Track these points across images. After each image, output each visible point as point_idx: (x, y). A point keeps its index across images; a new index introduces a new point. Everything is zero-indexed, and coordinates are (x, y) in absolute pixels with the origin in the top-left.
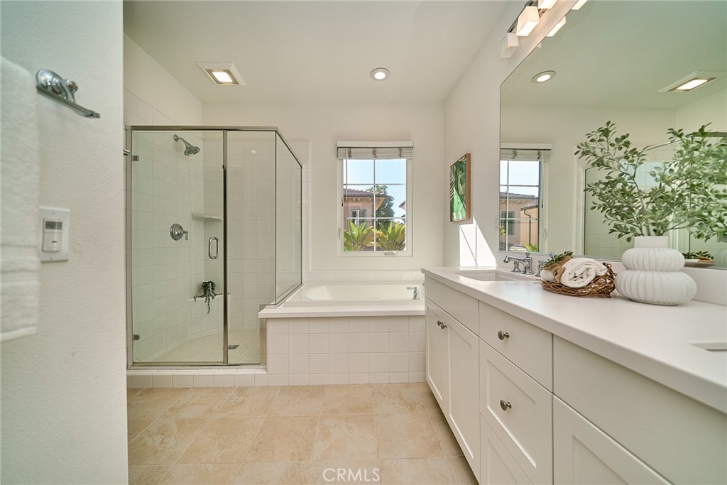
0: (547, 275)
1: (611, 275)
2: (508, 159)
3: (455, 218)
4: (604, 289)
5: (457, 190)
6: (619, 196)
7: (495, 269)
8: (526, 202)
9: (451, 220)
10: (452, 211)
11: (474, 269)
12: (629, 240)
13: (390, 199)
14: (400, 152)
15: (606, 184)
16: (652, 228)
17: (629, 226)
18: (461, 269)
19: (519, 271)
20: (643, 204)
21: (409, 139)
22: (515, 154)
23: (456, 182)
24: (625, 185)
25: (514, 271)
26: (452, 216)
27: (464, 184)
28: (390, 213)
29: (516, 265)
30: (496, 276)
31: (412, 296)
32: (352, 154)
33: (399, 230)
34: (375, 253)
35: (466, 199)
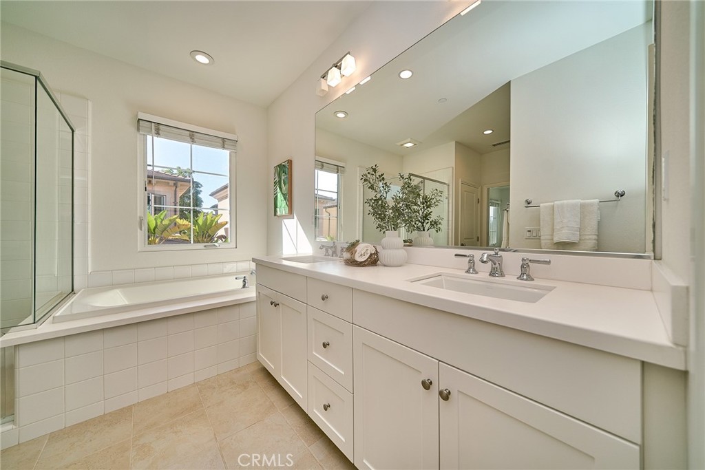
0: (347, 255)
1: (377, 252)
2: (318, 169)
3: (278, 213)
4: (373, 261)
5: (281, 189)
6: (380, 208)
7: (311, 254)
8: (327, 203)
9: (275, 215)
10: (276, 206)
11: (295, 256)
12: (384, 233)
13: (197, 185)
14: (223, 143)
15: (375, 200)
16: (393, 226)
17: (384, 225)
18: (284, 257)
19: (329, 255)
20: (389, 212)
21: (233, 132)
22: (322, 166)
23: (280, 182)
24: (382, 202)
25: (325, 255)
26: (275, 212)
27: (287, 185)
28: (198, 202)
29: (327, 251)
30: (312, 260)
31: (241, 284)
32: (160, 132)
33: (212, 221)
34: (192, 246)
35: (289, 198)
